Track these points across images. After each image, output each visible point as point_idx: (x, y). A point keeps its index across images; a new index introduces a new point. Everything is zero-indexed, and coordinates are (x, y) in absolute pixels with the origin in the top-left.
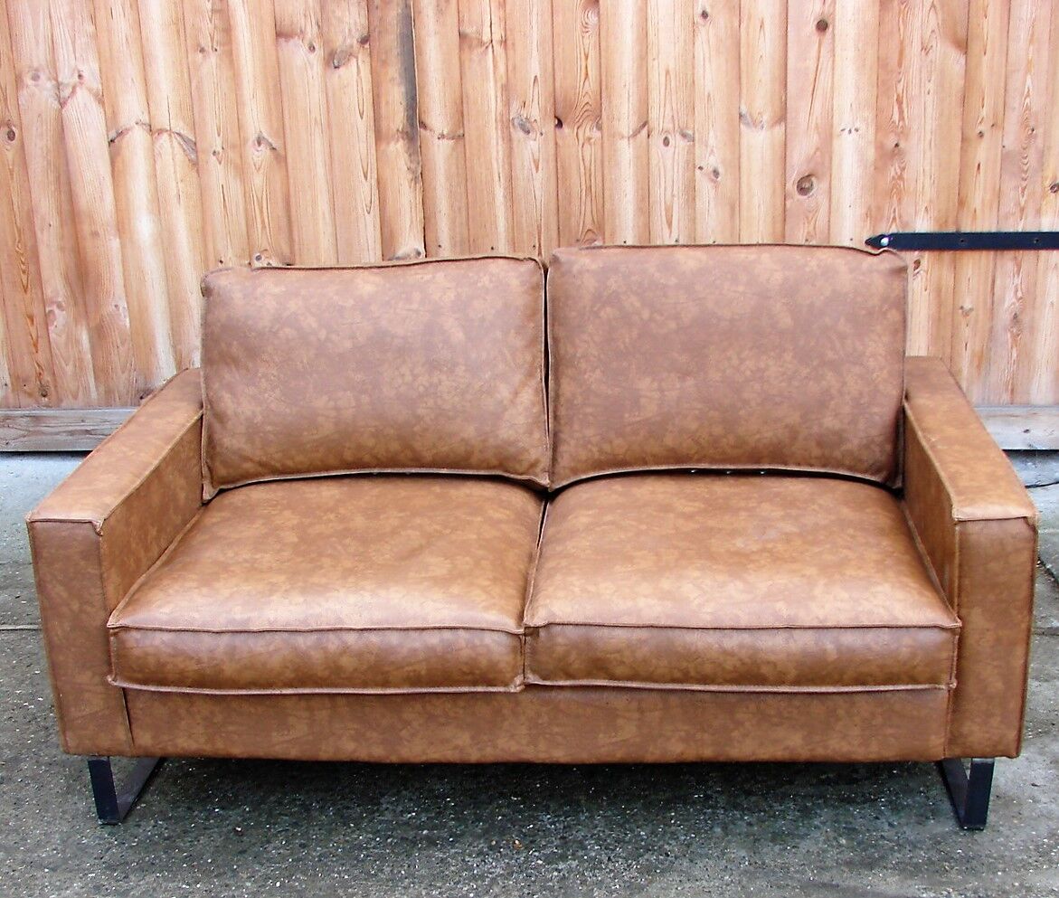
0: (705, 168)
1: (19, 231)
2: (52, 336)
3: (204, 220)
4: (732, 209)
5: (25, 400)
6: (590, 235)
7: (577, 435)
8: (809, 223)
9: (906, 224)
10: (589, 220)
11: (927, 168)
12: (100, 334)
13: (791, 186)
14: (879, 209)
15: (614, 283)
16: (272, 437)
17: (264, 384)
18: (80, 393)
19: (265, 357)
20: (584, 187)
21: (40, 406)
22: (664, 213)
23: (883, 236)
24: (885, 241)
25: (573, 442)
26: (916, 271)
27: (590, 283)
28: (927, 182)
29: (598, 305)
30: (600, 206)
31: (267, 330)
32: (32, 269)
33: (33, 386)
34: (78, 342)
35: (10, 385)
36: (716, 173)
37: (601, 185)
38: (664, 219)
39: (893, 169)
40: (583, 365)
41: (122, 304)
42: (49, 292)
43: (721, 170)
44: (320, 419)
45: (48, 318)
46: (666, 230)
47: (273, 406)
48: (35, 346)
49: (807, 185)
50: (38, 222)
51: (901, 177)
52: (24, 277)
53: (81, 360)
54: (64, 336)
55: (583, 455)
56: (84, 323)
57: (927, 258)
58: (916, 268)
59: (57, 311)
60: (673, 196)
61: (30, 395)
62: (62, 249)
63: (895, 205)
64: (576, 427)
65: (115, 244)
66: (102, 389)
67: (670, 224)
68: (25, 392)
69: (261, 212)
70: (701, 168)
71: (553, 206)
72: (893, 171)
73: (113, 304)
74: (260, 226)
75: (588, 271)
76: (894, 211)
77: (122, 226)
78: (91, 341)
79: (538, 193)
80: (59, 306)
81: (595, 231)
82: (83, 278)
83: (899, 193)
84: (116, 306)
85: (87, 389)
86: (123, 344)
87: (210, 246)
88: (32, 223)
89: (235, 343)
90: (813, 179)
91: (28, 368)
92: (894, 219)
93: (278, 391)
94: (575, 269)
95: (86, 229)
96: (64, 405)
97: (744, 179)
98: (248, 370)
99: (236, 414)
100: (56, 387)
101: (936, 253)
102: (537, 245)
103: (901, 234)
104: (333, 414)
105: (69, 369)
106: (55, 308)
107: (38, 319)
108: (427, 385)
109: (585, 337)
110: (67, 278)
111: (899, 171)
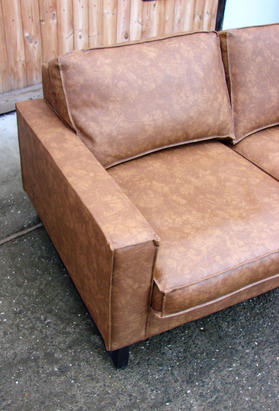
7: (247, 117)
15: (260, 44)
16: (122, 141)
17: (114, 114)
19: (112, 99)
25: (245, 121)
27: (250, 46)
29: (254, 56)
31: (111, 84)
40: (249, 85)
44: (147, 127)
47: (121, 125)
55: (249, 126)
64: (247, 114)
75: (248, 40)
89: (93, 94)
93: (122, 116)
94: (242, 39)
98: (102, 108)
99: (101, 133)
104: (153, 123)
108: (193, 100)
109: (250, 72)
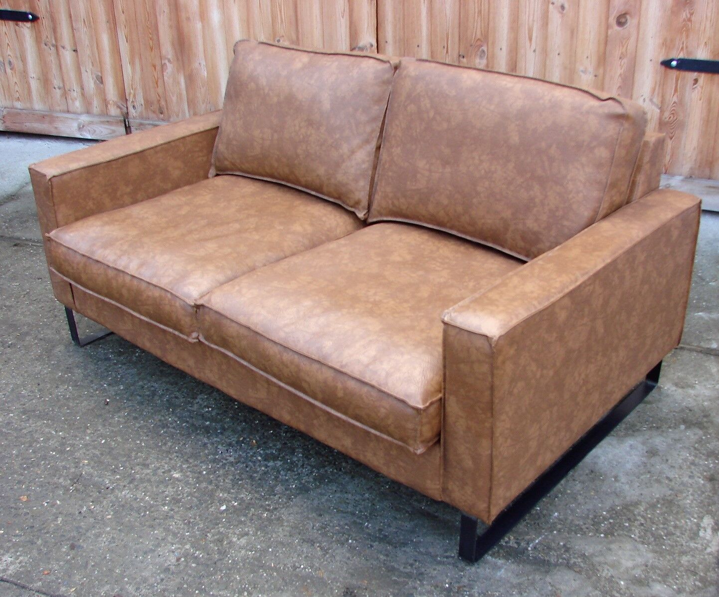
0: (556, 4)
1: (148, 13)
2: (166, 78)
3: (248, 15)
4: (572, 33)
5: (151, 115)
6: (479, 43)
8: (623, 47)
9: (689, 53)
10: (479, 33)
11: (709, 14)
12: (191, 79)
13: (612, 21)
14: (672, 40)
18: (180, 115)
20: (477, 10)
21: (159, 119)
22: (527, 32)
23: (672, 60)
24: (674, 63)
26: (695, 86)
28: (708, 25)
30: (486, 24)
32: (155, 37)
33: (155, 107)
34: (179, 83)
35: (143, 105)
36: (563, 7)
37: (487, 10)
38: (527, 35)
39: (684, 14)
41: (203, 63)
42: (164, 52)
43: (566, 6)
45: (163, 66)
46: (528, 43)
48: (157, 84)
49: (623, 20)
50: (158, 9)
51: (690, 20)
52: (151, 42)
53: (181, 94)
54: (171, 80)
56: (182, 72)
57: (703, 77)
58: (695, 84)
59: (168, 64)
60: (533, 21)
61: (154, 112)
62: (171, 27)
63: (684, 38)
65: (199, 25)
66: (192, 113)
67: (530, 39)
68: (151, 110)
69: (281, 12)
70: (553, 3)
71: (457, 22)
72: (684, 15)
73: (198, 62)
74: (280, 21)
76: (683, 43)
77: (203, 15)
78: (186, 82)
79: (448, 12)
80: (169, 61)
81: (482, 39)
82: (182, 44)
83: (688, 31)
84: (200, 64)
85: (184, 112)
86: (203, 87)
87: (252, 31)
88: (155, 10)
90: (628, 17)
91: (153, 96)
92: (682, 48)
95: (183, 16)
96: (172, 120)
97: (581, 13)
100: (167, 109)
101: (710, 75)
102: (446, 48)
103: (686, 60)
105: (174, 99)
106: (166, 62)
107: (158, 68)
110: (173, 44)
111: (689, 16)
